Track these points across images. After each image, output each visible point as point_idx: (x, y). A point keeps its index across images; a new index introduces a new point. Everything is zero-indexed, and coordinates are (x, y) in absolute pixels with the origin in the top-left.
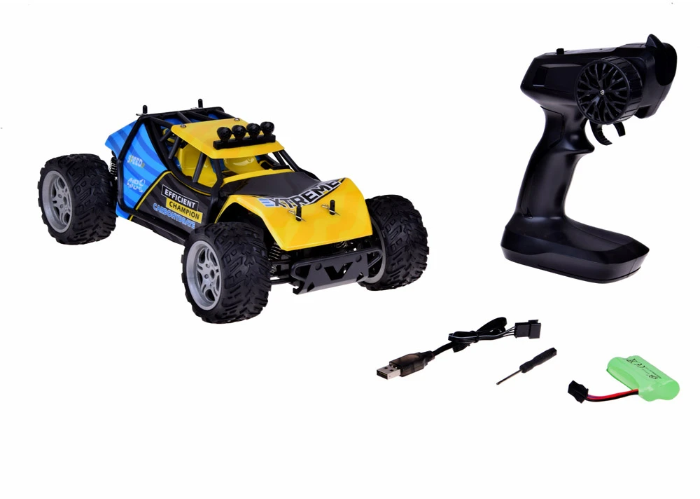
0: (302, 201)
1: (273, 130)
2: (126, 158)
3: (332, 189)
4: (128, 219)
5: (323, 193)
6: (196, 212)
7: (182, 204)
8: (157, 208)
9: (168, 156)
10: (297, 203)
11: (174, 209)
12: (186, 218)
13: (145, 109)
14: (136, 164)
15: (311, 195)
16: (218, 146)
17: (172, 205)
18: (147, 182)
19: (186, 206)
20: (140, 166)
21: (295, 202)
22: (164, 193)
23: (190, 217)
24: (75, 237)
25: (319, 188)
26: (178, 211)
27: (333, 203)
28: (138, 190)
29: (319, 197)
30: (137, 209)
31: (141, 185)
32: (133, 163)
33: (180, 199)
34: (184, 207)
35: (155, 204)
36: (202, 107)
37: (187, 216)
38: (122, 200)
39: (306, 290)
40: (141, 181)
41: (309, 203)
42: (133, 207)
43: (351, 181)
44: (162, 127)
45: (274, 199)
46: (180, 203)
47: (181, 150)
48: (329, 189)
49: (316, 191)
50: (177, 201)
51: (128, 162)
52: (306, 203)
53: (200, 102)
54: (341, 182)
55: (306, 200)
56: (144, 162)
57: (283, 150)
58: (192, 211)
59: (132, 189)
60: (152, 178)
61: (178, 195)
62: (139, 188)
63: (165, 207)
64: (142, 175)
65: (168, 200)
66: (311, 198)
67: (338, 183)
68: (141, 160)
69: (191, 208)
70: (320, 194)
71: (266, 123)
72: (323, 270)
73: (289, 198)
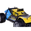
6: (15, 19)
16: (17, 11)
40: (8, 16)
47: (13, 12)
52: (28, 18)
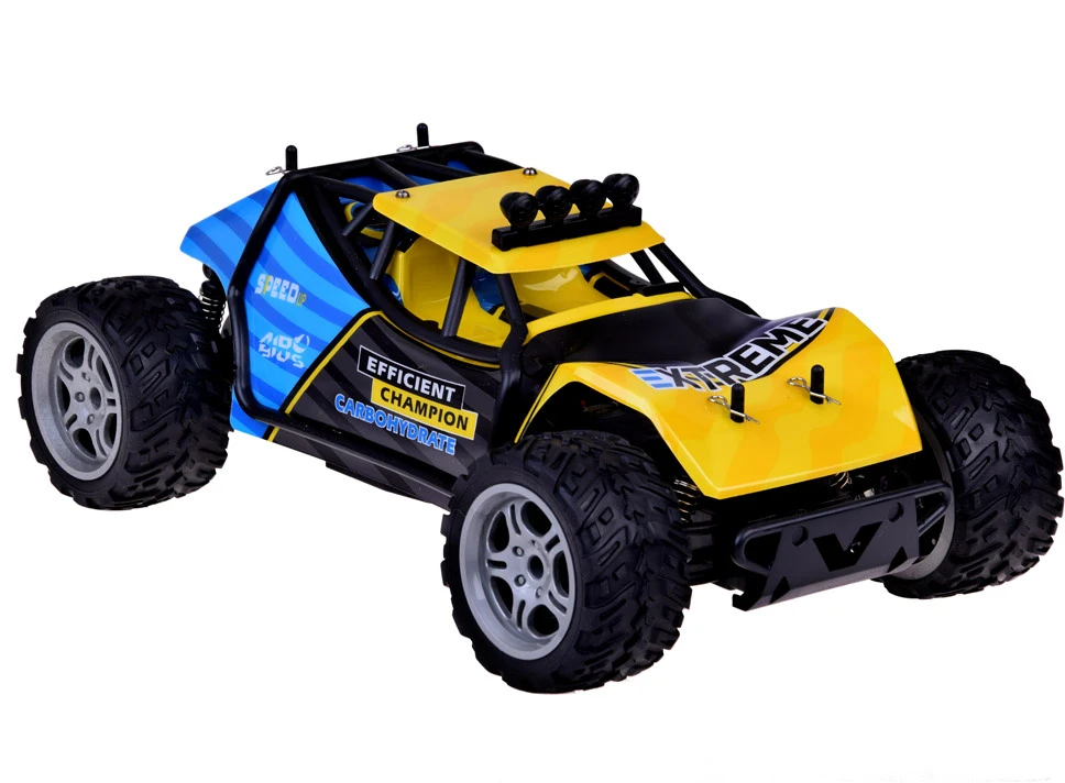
0: (736, 371)
1: (635, 196)
2: (251, 281)
3: (806, 337)
4: (266, 437)
5: (786, 349)
6: (456, 412)
7: (419, 393)
8: (345, 406)
9: (369, 273)
10: (725, 377)
11: (394, 407)
12: (430, 429)
13: (292, 153)
14: (282, 297)
15: (756, 355)
16: (503, 241)
17: (388, 395)
18: (315, 342)
19: (429, 397)
20: (292, 300)
21: (718, 374)
22: (364, 367)
23: (442, 426)
24: (131, 489)
25: (773, 337)
26: (406, 412)
27: (818, 374)
28: (290, 362)
29: (777, 359)
30: (289, 410)
31: (300, 350)
32: (274, 294)
33: (412, 381)
34: (423, 401)
35: (340, 397)
36: (427, 144)
37: (433, 422)
38: (248, 392)
39: (769, 598)
40: (298, 339)
41: (755, 375)
42: (276, 407)
43: (852, 315)
44: (343, 200)
45: (669, 369)
46: (412, 391)
47: (401, 256)
48: (798, 338)
49: (766, 344)
50: (402, 386)
51: (258, 291)
52: (747, 376)
53: (423, 131)
54: (828, 317)
55: (744, 370)
56: (302, 290)
57: (663, 245)
58: (446, 409)
59: (273, 360)
60: (328, 331)
61: (405, 371)
62: (294, 358)
63: (367, 401)
64: (300, 324)
65: (377, 385)
66: (756, 362)
67: (819, 323)
68: (295, 287)
69: (443, 401)
70: (778, 352)
71: (618, 177)
72: (810, 544)
73: (701, 365)
